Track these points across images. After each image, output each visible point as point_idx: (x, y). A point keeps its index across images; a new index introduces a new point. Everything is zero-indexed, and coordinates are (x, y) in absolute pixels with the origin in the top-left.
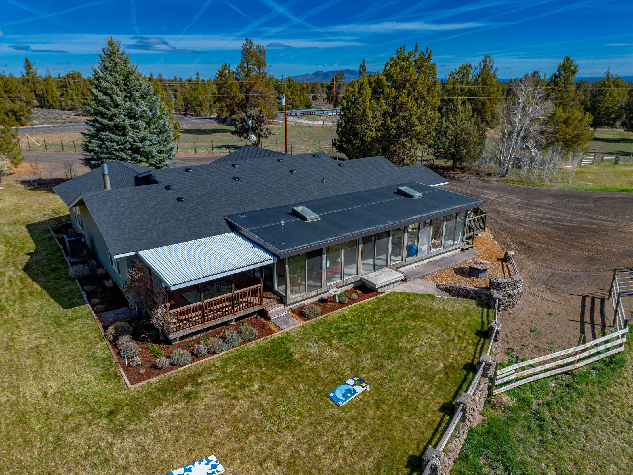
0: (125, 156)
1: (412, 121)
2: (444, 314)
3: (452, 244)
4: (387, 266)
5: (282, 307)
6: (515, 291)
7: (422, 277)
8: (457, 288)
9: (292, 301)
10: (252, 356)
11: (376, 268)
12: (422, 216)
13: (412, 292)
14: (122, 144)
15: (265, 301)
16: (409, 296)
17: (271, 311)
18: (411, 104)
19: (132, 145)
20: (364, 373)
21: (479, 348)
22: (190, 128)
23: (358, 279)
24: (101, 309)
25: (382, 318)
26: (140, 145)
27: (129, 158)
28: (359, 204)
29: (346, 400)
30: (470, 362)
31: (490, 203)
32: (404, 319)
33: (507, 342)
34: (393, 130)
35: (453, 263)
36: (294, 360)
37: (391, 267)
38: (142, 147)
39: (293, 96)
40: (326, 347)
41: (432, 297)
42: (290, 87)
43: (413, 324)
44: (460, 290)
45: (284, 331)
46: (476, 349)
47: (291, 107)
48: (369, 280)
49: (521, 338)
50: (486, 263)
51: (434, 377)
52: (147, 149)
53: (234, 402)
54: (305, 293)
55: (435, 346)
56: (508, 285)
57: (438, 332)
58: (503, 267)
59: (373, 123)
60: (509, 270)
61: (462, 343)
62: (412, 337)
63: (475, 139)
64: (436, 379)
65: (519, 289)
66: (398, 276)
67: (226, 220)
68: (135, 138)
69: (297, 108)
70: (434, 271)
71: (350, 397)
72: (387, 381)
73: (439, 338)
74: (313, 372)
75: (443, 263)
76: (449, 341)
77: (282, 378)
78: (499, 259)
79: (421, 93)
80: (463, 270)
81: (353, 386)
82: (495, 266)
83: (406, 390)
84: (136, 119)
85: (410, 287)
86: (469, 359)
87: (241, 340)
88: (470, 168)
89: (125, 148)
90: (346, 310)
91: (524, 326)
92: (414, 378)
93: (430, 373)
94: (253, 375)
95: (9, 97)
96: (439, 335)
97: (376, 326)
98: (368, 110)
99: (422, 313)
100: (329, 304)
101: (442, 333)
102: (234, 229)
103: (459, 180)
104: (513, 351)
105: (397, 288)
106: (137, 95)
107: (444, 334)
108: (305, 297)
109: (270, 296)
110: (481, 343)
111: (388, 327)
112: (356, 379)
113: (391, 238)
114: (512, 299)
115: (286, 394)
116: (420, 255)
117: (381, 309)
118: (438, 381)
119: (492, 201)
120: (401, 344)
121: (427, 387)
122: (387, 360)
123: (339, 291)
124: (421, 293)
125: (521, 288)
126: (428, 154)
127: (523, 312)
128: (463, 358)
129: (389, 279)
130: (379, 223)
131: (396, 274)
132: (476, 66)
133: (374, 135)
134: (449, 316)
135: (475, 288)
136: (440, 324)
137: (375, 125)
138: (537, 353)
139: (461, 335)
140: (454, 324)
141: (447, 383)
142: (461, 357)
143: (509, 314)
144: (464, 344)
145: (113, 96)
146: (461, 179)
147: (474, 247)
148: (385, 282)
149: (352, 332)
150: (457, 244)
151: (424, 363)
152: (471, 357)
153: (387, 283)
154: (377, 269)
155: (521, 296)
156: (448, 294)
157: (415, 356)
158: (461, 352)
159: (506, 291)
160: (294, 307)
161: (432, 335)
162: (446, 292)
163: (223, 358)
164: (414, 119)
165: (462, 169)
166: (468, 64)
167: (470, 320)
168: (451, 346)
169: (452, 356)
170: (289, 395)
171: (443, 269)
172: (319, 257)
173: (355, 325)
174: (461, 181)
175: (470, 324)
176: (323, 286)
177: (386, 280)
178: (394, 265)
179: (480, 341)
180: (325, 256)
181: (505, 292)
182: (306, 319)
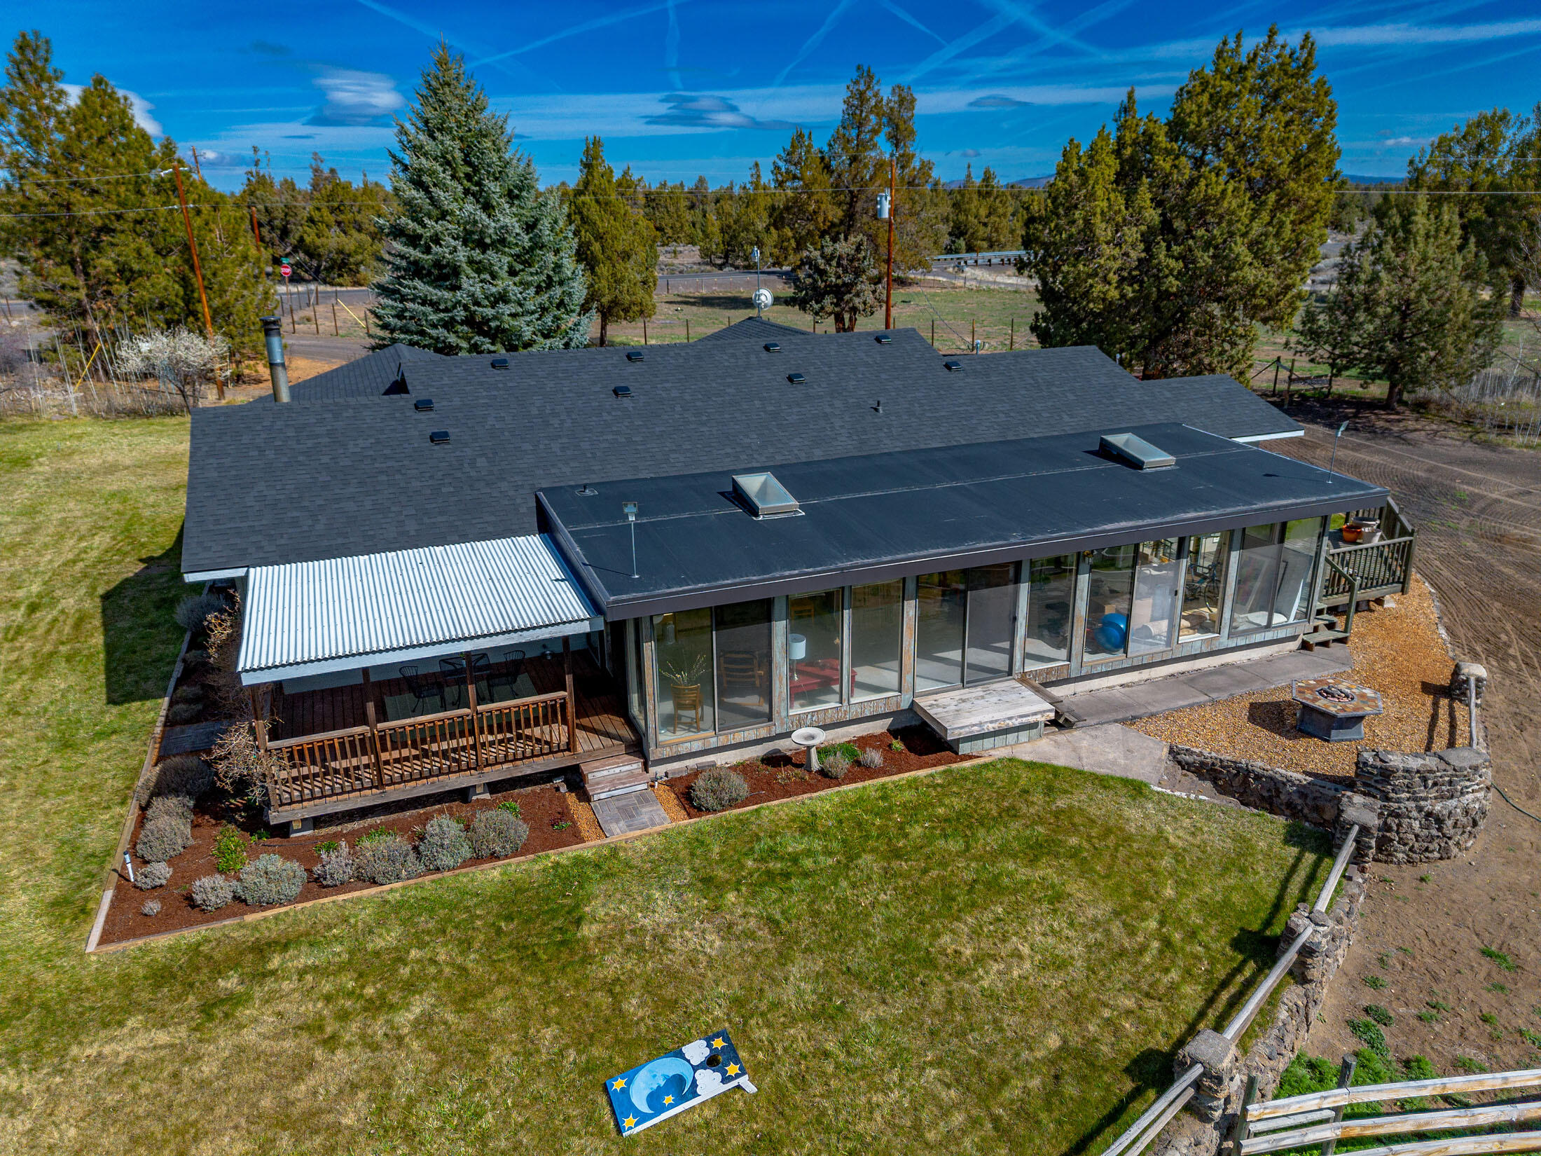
0: (452, 339)
1: (1231, 250)
2: (1148, 854)
3: (1264, 623)
4: (1010, 673)
5: (636, 765)
6: (1454, 802)
7: (1132, 721)
8: (1239, 769)
9: (667, 753)
10: (467, 909)
11: (972, 676)
12: (1140, 523)
13: (1073, 764)
14: (446, 310)
15: (585, 742)
16: (1055, 776)
17: (598, 775)
18: (1236, 202)
19: (473, 314)
20: (769, 1025)
21: (1225, 996)
22: (716, 295)
23: (905, 705)
24: (185, 715)
25: (929, 839)
26: (489, 312)
27: (464, 345)
28: (954, 478)
29: (651, 1117)
30: (1166, 1049)
31: (1482, 511)
32: (1005, 851)
33: (1375, 984)
34: (1171, 278)
35: (1257, 686)
36: (578, 941)
37: (1023, 680)
38: (495, 318)
39: (993, 218)
40: (698, 914)
41: (1137, 789)
42: (988, 194)
43: (1023, 873)
44: (1247, 776)
45: (608, 841)
46: (1210, 1002)
47: (985, 244)
48: (931, 712)
49: (1436, 979)
50: (1363, 696)
51: (1004, 1081)
52: (508, 323)
53: (319, 1053)
54: (712, 733)
55: (1060, 964)
56: (1425, 780)
57: (1099, 914)
58: (1434, 717)
59: (1109, 257)
60: (1453, 726)
61: (1167, 971)
62: (999, 920)
63: (1462, 316)
64: (1006, 1094)
65: (1470, 796)
66: (1036, 707)
67: (538, 501)
68: (479, 294)
69: (1002, 247)
70: (1181, 703)
71: (671, 1106)
72: (830, 1069)
73: (1091, 937)
74: (610, 991)
75: (1220, 680)
76: (1122, 953)
77: (507, 998)
78: (1427, 688)
79: (1274, 169)
80: (1281, 713)
81: (695, 1068)
82: (1407, 710)
83: (877, 1116)
84: (484, 247)
85: (1074, 750)
86: (1166, 1035)
87: (466, 852)
88: (1447, 407)
89: (452, 318)
90: (825, 800)
91: (1462, 934)
92: (932, 1073)
93: (994, 1064)
94: (432, 970)
95: (339, 223)
96: (1096, 924)
97: (895, 864)
98: (1097, 220)
99: (1073, 841)
100: (783, 774)
101: (1109, 921)
102: (545, 527)
103: (1400, 438)
104: (1385, 1020)
105: (1028, 747)
106: (493, 187)
107: (1116, 928)
108: (713, 742)
109: (611, 730)
110: (1239, 979)
111: (934, 873)
112: (719, 1043)
113: (1024, 588)
114: (1440, 829)
115: (484, 1054)
116: (1136, 648)
117: (941, 811)
118: (1012, 1102)
119: (1490, 505)
120: (946, 939)
121: (958, 1118)
122: (871, 988)
123: (821, 737)
124: (1102, 771)
125: (1481, 795)
126: (1312, 361)
127: (1478, 879)
128: (1142, 1029)
129: (997, 716)
130: (978, 538)
131: (1031, 703)
132: (1523, 118)
133: (1114, 294)
134: (1166, 862)
135: (1300, 776)
136: (1118, 888)
137: (1116, 265)
138: (1484, 1042)
139: (1177, 937)
140: (1169, 892)
141: (1043, 1116)
142: (1141, 1021)
143: (1422, 880)
144: (1174, 975)
145: (433, 189)
146: (1409, 436)
147: (1354, 639)
148: (980, 724)
149: (806, 875)
150: (1282, 626)
151: (995, 1021)
152: (1179, 1029)
153: (991, 727)
154: (973, 683)
155: (1475, 824)
156: (1208, 785)
157: (975, 990)
158: (1147, 1003)
159: (1415, 800)
160: (680, 771)
161: (1071, 924)
162: (1201, 777)
163: (386, 902)
164: (1240, 248)
165: (1421, 407)
166: (1499, 113)
167: (1234, 888)
168: (1123, 972)
169: (1107, 1013)
170: (492, 1060)
171: (1214, 703)
172: (762, 627)
173: (829, 853)
174: (1407, 442)
175: (1226, 903)
176: (775, 715)
177: (988, 718)
178: (1036, 674)
179: (1238, 970)
180: (780, 627)
181: (1412, 804)
182: (693, 811)
